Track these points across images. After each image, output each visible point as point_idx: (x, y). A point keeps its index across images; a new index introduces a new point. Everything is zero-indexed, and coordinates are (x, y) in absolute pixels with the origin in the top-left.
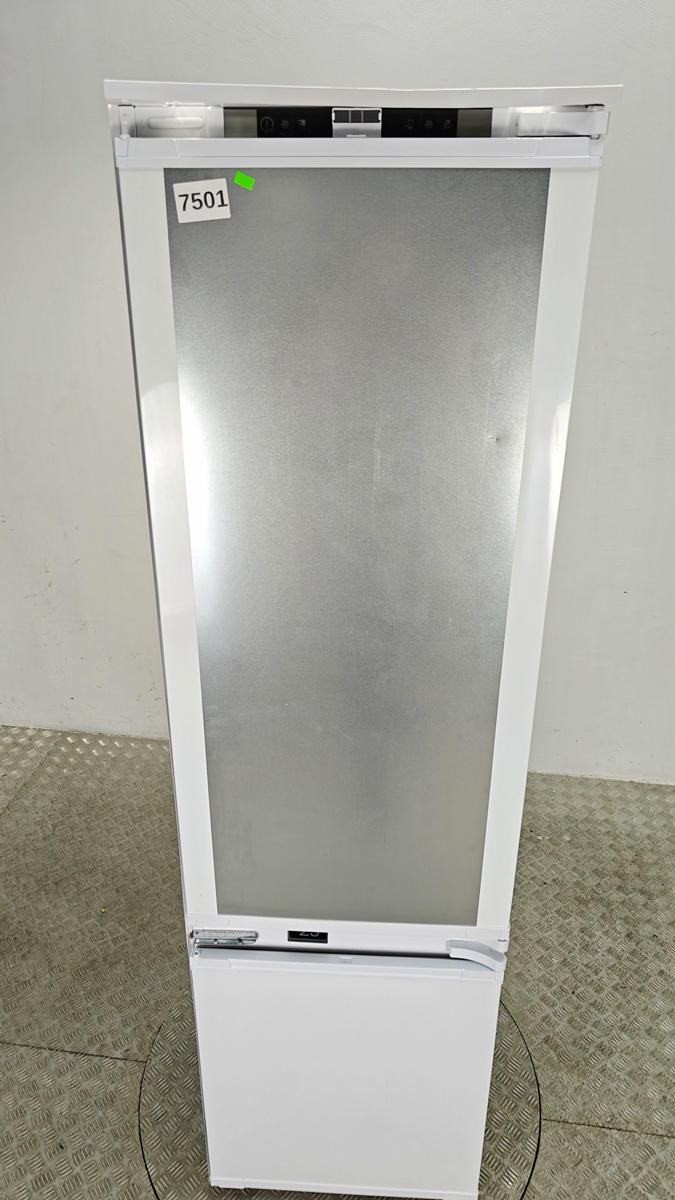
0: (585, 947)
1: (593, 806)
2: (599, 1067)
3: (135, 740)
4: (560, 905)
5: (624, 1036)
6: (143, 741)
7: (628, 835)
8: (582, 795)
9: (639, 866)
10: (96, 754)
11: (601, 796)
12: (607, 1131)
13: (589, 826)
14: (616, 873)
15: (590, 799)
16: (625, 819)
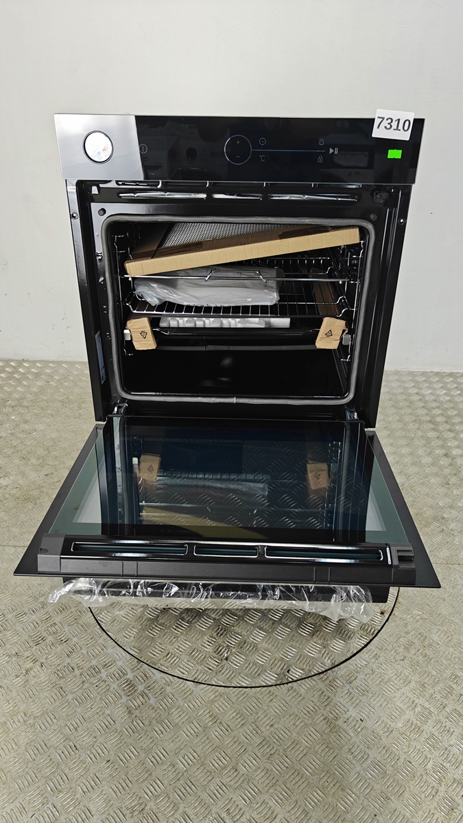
0: (414, 464)
1: (406, 385)
2: (438, 529)
3: (52, 362)
4: (391, 441)
5: (453, 511)
6: (59, 363)
7: (435, 401)
8: (397, 380)
9: (446, 417)
10: (22, 371)
11: (410, 380)
12: (450, 566)
13: (405, 397)
14: (430, 421)
15: (404, 382)
16: (430, 391)
